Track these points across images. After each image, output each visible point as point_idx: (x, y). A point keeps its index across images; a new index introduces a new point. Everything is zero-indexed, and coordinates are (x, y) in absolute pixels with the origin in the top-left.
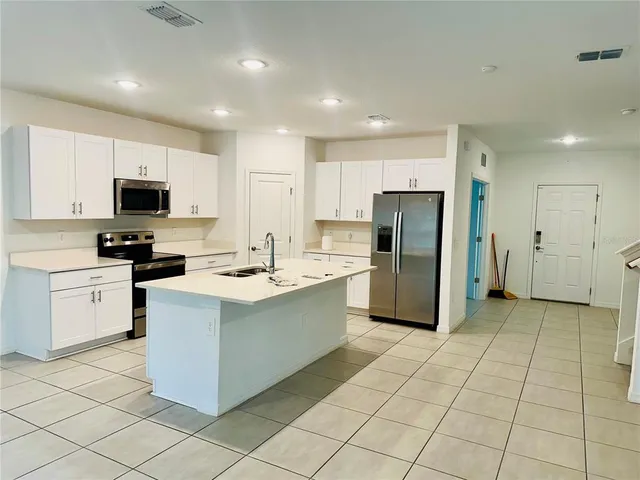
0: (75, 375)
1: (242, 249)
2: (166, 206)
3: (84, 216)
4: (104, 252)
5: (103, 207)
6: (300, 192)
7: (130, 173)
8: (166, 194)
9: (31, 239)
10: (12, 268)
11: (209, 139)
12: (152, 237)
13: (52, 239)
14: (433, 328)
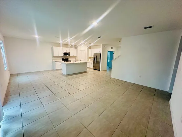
0: (57, 71)
1: (79, 60)
2: (69, 55)
3: (59, 56)
4: (63, 60)
5: (62, 55)
6: (86, 53)
7: (65, 51)
8: (69, 54)
9: (55, 58)
10: (53, 61)
11: (76, 47)
12: (68, 58)
13: (57, 58)
14: (99, 70)
